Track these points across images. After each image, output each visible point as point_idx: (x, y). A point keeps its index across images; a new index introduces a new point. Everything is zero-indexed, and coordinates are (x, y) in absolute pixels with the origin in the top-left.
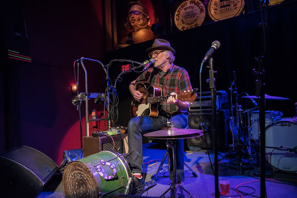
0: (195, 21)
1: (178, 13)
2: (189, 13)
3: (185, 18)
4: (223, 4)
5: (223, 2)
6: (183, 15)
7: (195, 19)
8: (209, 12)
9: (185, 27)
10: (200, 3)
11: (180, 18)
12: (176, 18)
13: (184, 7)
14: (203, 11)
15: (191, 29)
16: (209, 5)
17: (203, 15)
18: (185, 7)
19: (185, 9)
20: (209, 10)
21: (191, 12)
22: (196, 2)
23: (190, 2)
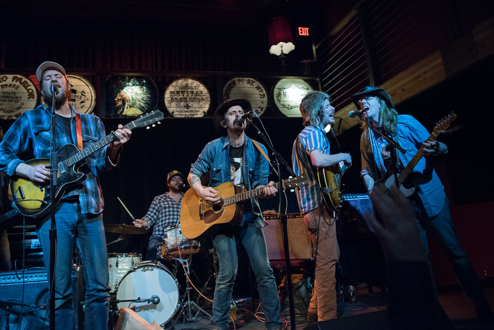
2: (9, 94)
17: (33, 103)
19: (3, 86)
23: (14, 78)
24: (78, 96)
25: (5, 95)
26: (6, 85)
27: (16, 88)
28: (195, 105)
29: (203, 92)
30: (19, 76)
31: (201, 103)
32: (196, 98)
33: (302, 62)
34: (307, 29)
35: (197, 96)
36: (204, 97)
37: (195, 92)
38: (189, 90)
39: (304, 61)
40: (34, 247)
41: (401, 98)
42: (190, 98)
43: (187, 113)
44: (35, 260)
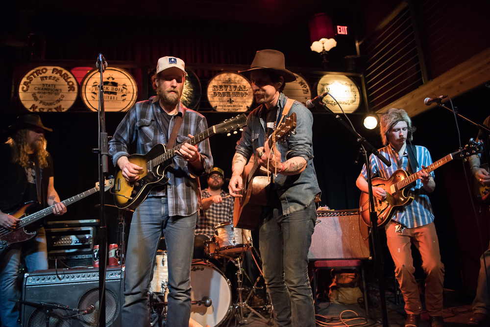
0: (58, 101)
1: (28, 81)
2: (49, 85)
3: (38, 92)
4: (107, 88)
5: (107, 86)
6: (36, 86)
7: (58, 99)
8: (83, 95)
9: (37, 107)
10: (69, 76)
11: (29, 89)
12: (23, 88)
13: (41, 74)
14: (74, 90)
15: (47, 113)
16: (85, 83)
17: (73, 96)
18: (43, 75)
19: (42, 78)
20: (83, 91)
21: (52, 85)
22: (63, 73)
23: (54, 71)
24: (119, 89)
25: (45, 87)
26: (46, 77)
27: (56, 81)
28: (238, 99)
29: (246, 87)
30: (59, 68)
31: (245, 98)
32: (239, 93)
33: (346, 58)
34: (346, 27)
35: (240, 90)
36: (247, 92)
37: (238, 87)
38: (232, 85)
39: (348, 57)
40: (75, 243)
41: (458, 91)
42: (233, 93)
43: (230, 108)
44: (77, 257)
